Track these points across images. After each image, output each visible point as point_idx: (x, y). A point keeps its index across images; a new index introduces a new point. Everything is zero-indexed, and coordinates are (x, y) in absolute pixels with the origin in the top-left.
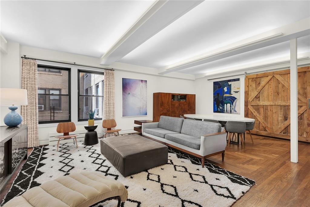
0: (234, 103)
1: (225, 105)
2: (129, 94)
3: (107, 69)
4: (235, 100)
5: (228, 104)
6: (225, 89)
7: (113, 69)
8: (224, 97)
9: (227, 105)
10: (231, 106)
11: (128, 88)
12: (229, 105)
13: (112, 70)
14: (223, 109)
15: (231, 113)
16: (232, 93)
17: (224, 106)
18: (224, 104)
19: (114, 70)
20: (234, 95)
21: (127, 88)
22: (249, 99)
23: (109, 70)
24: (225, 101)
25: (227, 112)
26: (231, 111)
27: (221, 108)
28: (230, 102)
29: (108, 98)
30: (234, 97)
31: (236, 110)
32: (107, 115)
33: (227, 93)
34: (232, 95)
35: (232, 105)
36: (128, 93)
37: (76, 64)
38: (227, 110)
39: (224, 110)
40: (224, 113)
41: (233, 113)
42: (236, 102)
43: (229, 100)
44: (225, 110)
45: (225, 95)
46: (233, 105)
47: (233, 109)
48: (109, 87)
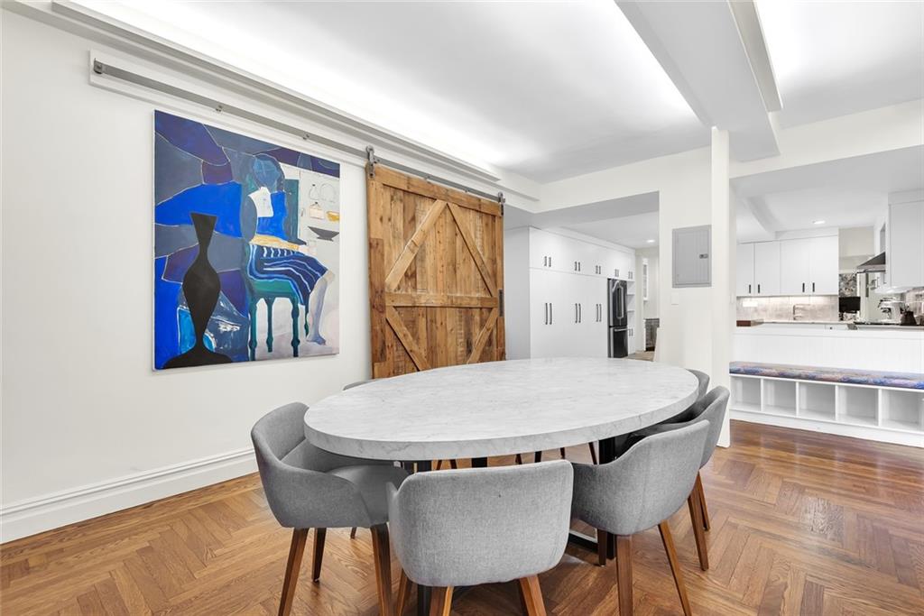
0: (313, 296)
1: (261, 305)
4: (317, 278)
5: (277, 300)
6: (262, 201)
8: (253, 251)
9: (270, 304)
10: (295, 314)
12: (283, 305)
14: (242, 333)
15: (296, 355)
16: (301, 236)
17: (253, 311)
18: (255, 301)
20: (312, 248)
22: (387, 280)
24: (259, 283)
25: (270, 350)
26: (295, 342)
27: (226, 326)
28: (290, 284)
30: (312, 262)
31: (322, 334)
33: (271, 227)
34: (302, 249)
35: (302, 308)
38: (269, 341)
39: (253, 343)
40: (253, 359)
41: (308, 354)
42: (322, 292)
43: (287, 273)
44: (261, 337)
45: (258, 240)
46: (306, 303)
47: (306, 327)
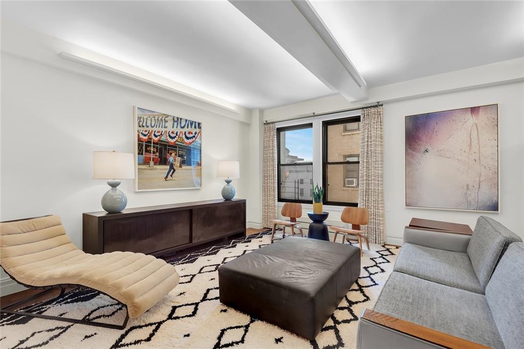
2: (427, 151)
3: (366, 108)
7: (380, 104)
11: (424, 138)
13: (376, 106)
19: (382, 105)
21: (419, 138)
23: (371, 107)
29: (365, 164)
32: (365, 199)
36: (423, 149)
37: (316, 113)
48: (368, 142)
